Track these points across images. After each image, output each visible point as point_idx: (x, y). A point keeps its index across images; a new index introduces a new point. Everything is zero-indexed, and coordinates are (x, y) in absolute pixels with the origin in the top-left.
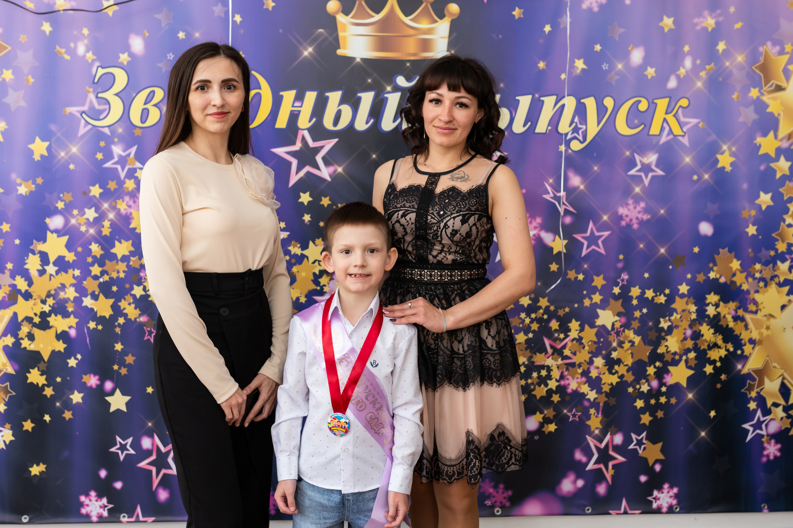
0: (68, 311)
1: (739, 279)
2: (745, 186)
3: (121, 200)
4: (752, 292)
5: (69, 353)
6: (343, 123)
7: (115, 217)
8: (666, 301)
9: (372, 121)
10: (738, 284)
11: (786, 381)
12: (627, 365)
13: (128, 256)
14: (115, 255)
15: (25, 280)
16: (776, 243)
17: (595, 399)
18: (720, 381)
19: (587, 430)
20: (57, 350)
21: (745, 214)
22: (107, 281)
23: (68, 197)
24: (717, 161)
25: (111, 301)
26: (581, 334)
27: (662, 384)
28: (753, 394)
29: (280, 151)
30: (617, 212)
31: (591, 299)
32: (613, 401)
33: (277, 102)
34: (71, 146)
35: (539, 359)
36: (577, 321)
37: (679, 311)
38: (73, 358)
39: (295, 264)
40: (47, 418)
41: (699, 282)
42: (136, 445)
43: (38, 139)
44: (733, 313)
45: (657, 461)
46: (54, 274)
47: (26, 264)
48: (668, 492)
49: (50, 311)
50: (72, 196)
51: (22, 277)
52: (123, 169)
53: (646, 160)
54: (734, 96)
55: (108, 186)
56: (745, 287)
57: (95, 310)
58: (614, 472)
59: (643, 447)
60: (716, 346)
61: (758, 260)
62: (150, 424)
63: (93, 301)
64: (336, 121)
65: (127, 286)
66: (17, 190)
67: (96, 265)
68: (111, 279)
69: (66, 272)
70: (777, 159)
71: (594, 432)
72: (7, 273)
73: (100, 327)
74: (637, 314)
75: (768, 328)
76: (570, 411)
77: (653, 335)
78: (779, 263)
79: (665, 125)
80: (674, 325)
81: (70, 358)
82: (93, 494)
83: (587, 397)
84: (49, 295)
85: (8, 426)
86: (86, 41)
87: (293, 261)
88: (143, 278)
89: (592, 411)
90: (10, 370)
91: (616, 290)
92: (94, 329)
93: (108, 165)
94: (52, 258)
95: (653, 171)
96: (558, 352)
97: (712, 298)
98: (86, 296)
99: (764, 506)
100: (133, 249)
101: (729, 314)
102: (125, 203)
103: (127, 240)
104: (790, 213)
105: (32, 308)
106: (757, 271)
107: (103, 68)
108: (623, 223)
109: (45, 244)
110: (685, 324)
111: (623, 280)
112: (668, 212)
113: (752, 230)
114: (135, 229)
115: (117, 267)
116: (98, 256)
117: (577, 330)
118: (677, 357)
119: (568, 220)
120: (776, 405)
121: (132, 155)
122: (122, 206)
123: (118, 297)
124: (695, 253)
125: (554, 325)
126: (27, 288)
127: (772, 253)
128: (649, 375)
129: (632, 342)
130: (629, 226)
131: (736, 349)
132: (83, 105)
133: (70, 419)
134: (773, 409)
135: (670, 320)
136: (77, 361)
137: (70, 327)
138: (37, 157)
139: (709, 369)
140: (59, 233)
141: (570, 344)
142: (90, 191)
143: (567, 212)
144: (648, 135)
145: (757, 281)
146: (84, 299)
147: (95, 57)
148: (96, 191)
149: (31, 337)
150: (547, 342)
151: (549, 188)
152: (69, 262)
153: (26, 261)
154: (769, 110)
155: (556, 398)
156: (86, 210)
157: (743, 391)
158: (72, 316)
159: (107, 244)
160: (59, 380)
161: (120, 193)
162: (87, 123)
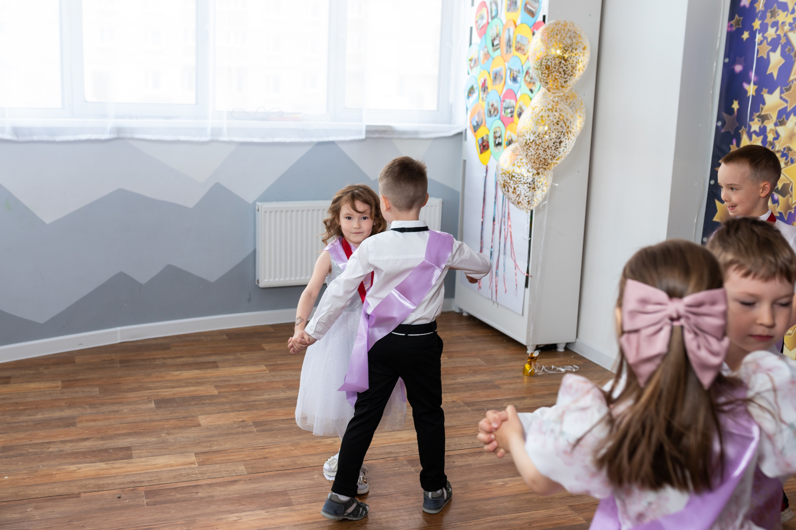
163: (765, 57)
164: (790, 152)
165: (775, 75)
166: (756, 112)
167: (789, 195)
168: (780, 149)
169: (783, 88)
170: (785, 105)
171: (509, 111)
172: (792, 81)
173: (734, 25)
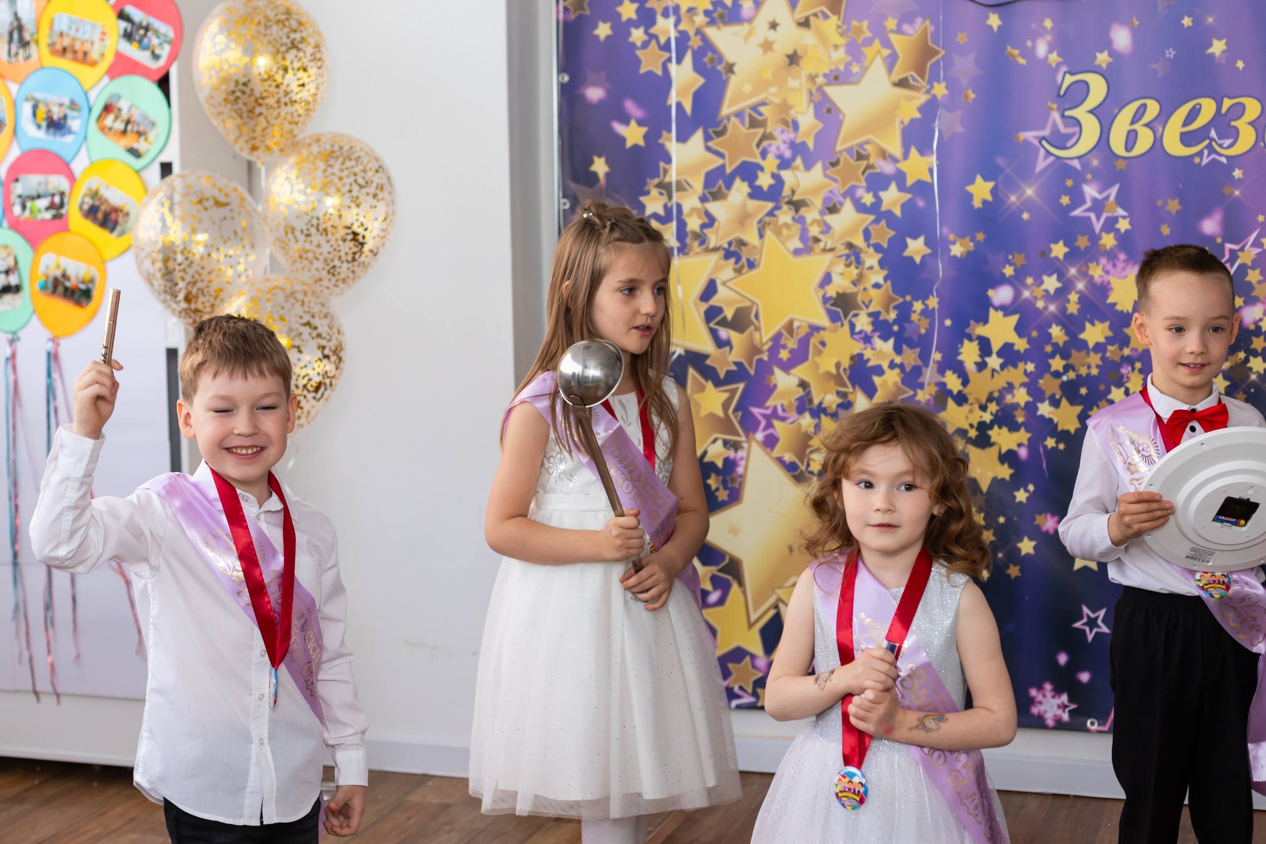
0: (1017, 422)
3: (1095, 263)
5: (1017, 481)
7: (1086, 287)
13: (1103, 344)
14: (1085, 343)
15: (959, 377)
20: (1000, 477)
22: (1072, 380)
23: (1020, 259)
25: (1078, 409)
34: (1025, 187)
38: (1022, 490)
43: (979, 179)
46: (998, 368)
47: (959, 354)
49: (991, 421)
50: (1026, 258)
51: (954, 373)
52: (1098, 219)
55: (1077, 244)
57: (1055, 420)
63: (1052, 409)
65: (1102, 387)
66: (950, 251)
67: (1058, 357)
68: (1079, 376)
69: (1015, 366)
72: (933, 367)
73: (1062, 446)
81: (1018, 490)
82: (1048, 687)
84: (990, 399)
86: (1048, 38)
88: (1125, 377)
92: (1052, 448)
93: (1077, 212)
94: (996, 346)
98: (1042, 401)
100: (1110, 334)
102: (1101, 267)
103: (1102, 321)
105: (967, 417)
107: (1072, 74)
109: (987, 326)
114: (1115, 304)
115: (1088, 360)
116: (1061, 344)
121: (1112, 198)
122: (1096, 272)
123: (1089, 402)
126: (961, 388)
132: (1043, 128)
133: (1017, 577)
136: (1027, 495)
137: (1020, 445)
138: (977, 204)
140: (1006, 310)
142: (1050, 251)
146: (1039, 405)
147: (1060, 60)
148: (1059, 250)
152: (1018, 351)
153: (961, 350)
156: (1045, 278)
158: (1022, 430)
159: (1073, 326)
160: (1002, 520)
161: (1093, 253)
162: (1049, 153)
163: (659, 72)
164: (743, 248)
165: (688, 107)
166: (653, 178)
167: (752, 328)
168: (719, 244)
169: (710, 131)
170: (719, 162)
171: (43, 203)
172: (728, 118)
173: (571, 8)
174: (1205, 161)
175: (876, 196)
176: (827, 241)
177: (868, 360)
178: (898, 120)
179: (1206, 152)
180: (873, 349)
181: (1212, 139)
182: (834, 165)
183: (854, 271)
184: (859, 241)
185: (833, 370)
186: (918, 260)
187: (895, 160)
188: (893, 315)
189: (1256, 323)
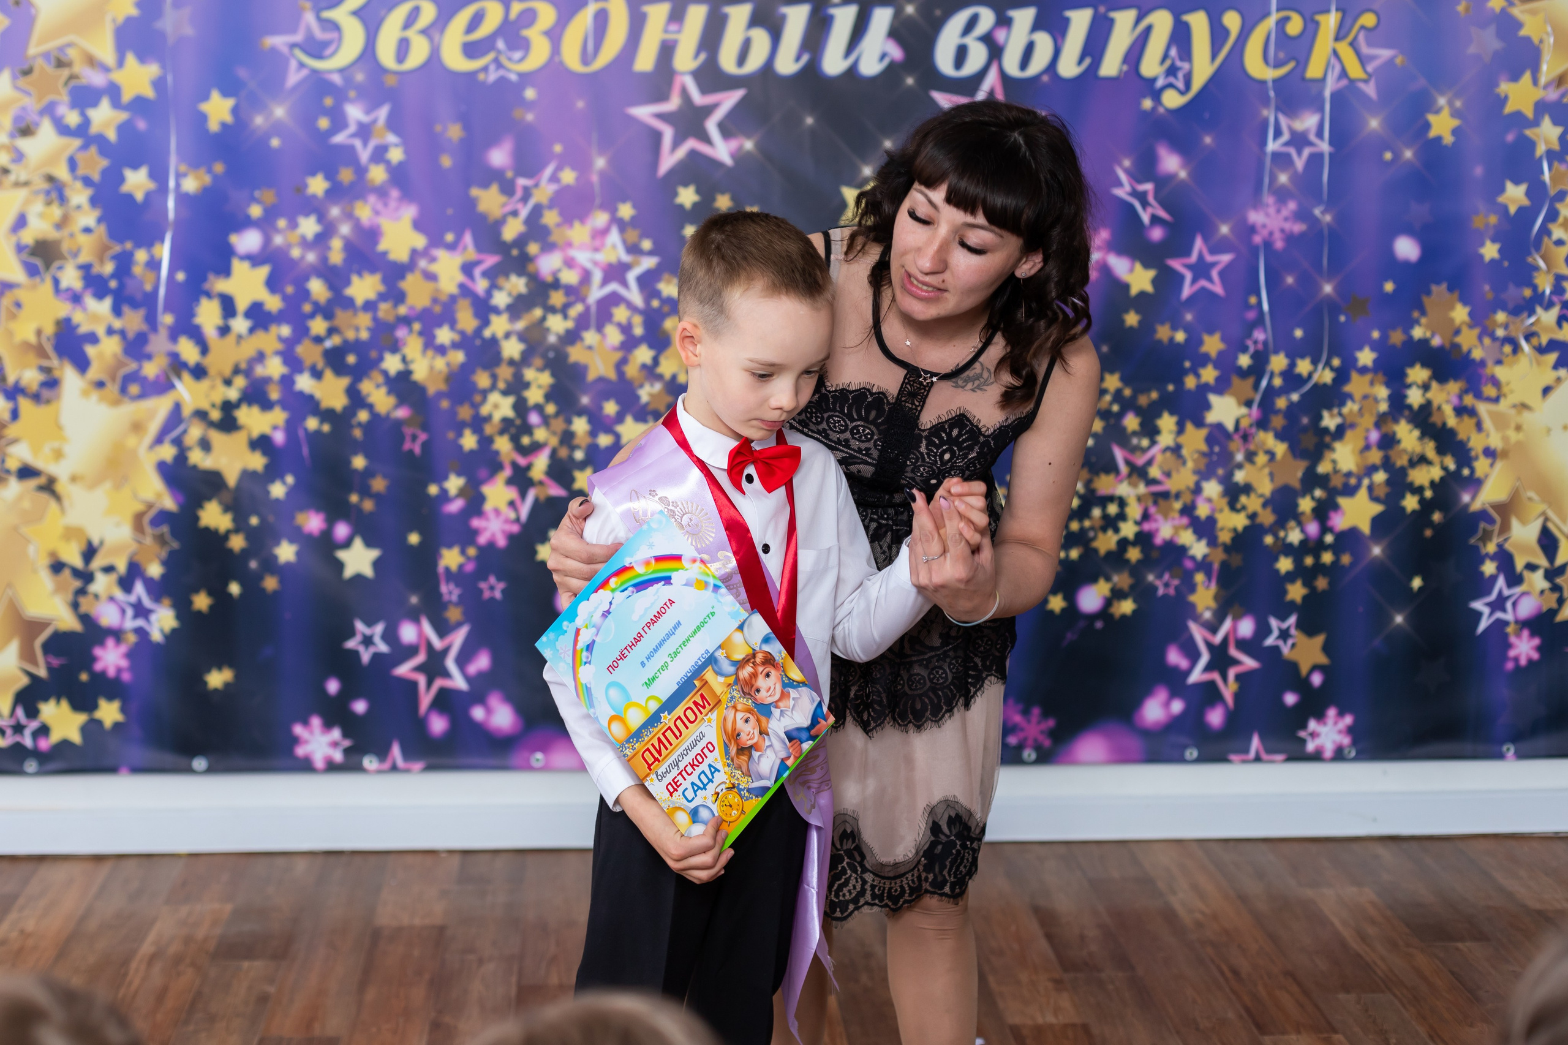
0: (270, 399)
1: (1468, 340)
2: (1478, 171)
3: (362, 202)
4: (1490, 363)
5: (273, 472)
6: (755, 62)
7: (352, 232)
8: (1334, 380)
9: (805, 58)
10: (1465, 348)
11: (1550, 525)
12: (1261, 496)
13: (374, 301)
14: (352, 300)
15: (196, 345)
16: (1535, 274)
17: (1205, 557)
18: (1431, 524)
19: (1191, 611)
20: (251, 468)
21: (1478, 222)
22: (337, 346)
23: (269, 196)
24: (1427, 126)
25: (345, 382)
26: (1182, 439)
27: (1325, 529)
28: (1491, 548)
29: (644, 112)
30: (1244, 220)
31: (1198, 376)
32: (1237, 560)
33: (637, 23)
34: (273, 106)
35: (1105, 484)
36: (1172, 413)
37: (1358, 396)
38: (278, 483)
39: (668, 315)
40: (235, 589)
41: (1394, 347)
42: (391, 636)
43: (215, 96)
44: (1455, 401)
45: (1315, 668)
46: (245, 332)
47: (195, 315)
48: (1336, 723)
49: (239, 399)
50: (278, 194)
51: (189, 340)
52: (365, 147)
53: (1300, 125)
54: (1461, 8)
55: (340, 177)
56: (1477, 354)
57: (318, 395)
58: (1241, 688)
59: (1290, 642)
60: (1423, 460)
61: (1499, 304)
62: (414, 600)
63: (313, 382)
64: (742, 59)
65: (374, 354)
66: (180, 185)
67: (319, 318)
68: (346, 342)
69: (266, 328)
70: (1536, 123)
71: (1201, 615)
72: (163, 333)
73: (326, 428)
74: (1281, 403)
75: (1518, 428)
76: (1159, 576)
77: (1309, 441)
78: (1539, 310)
79: (1333, 60)
80: (1348, 421)
81: (273, 483)
82: (316, 722)
83: (1192, 552)
84: (237, 371)
85: (167, 601)
87: (666, 309)
88: (401, 341)
89: (1200, 578)
90: (169, 503)
91: (1244, 361)
92: (315, 430)
93: (339, 138)
94: (242, 305)
95: (1310, 144)
96: (1139, 472)
97: (1418, 374)
98: (301, 373)
99: (1508, 749)
100: (381, 288)
101: (1448, 402)
102: (369, 206)
103: (372, 272)
104: (1561, 220)
105: (208, 395)
106: (1501, 326)
108: (1257, 239)
109: (230, 281)
110: (1368, 421)
111: (1256, 342)
112: (1340, 218)
113: (1490, 251)
114: (386, 253)
115: (356, 321)
116: (323, 301)
117: (1170, 432)
118: (1353, 481)
119: (1157, 234)
120: (1531, 567)
121: (381, 122)
122: (364, 212)
123: (358, 373)
124: (1387, 294)
125: (1131, 422)
126: (199, 358)
127: (1527, 293)
128: (1303, 513)
129: (1271, 454)
130: (1268, 244)
131: (1460, 467)
132: (293, 30)
133: (275, 593)
134: (1527, 574)
135: (1340, 414)
136: (285, 489)
137: (275, 428)
138: (214, 126)
139: (1411, 503)
140: (255, 260)
141: (1159, 458)
142: (305, 186)
143: (1155, 219)
144: (1303, 79)
145: (1498, 344)
146: (298, 378)
148: (317, 185)
149: (205, 445)
150: (1119, 454)
151: (1123, 176)
152: (270, 312)
153: (197, 311)
154: (1523, 32)
155: (1134, 554)
156: (301, 220)
157: (1472, 541)
158: (278, 408)
159: (336, 279)
160: (254, 521)
161: (358, 190)
162: (302, 65)
174: (492, 76)
175: (83, 114)
176: (19, 173)
177: (78, 326)
178: (108, 19)
179: (492, 67)
180: (84, 309)
181: (499, 52)
182: (27, 72)
183: (56, 212)
184: (62, 172)
185: (32, 338)
186: (139, 196)
187: (106, 69)
188: (108, 268)
189: (555, 274)
